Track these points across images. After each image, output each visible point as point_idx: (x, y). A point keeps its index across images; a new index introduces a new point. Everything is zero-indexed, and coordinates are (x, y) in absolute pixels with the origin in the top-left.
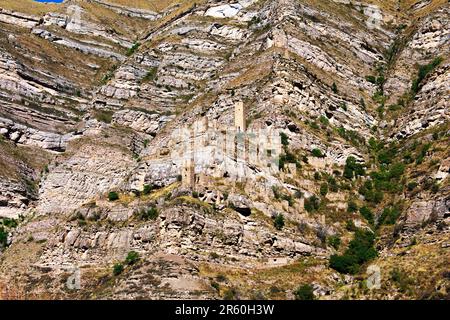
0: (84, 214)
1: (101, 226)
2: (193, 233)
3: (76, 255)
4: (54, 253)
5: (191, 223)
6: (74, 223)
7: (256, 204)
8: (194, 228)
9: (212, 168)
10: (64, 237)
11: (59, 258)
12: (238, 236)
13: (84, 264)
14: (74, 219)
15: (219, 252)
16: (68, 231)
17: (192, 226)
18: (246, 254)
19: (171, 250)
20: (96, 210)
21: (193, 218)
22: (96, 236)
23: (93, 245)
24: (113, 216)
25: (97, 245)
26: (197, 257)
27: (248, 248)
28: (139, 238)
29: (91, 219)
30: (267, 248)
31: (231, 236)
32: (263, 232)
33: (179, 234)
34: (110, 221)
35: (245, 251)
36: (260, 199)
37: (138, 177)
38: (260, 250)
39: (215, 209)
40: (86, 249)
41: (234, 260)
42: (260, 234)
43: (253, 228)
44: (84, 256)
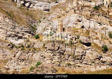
0: (24, 45)
1: (30, 50)
2: (58, 54)
3: (20, 63)
4: (11, 62)
5: (58, 50)
6: (20, 49)
7: (95, 41)
8: (59, 52)
9: (76, 24)
10: (15, 55)
11: (13, 64)
12: (82, 56)
13: (23, 67)
14: (20, 47)
15: (72, 63)
16: (17, 53)
17: (58, 51)
18: (86, 64)
19: (48, 62)
20: (29, 43)
21: (59, 48)
22: (28, 55)
23: (27, 59)
24: (36, 46)
25: (28, 59)
26: (59, 65)
27: (87, 61)
28: (43, 56)
29: (27, 47)
30: (97, 61)
31: (78, 56)
32: (95, 54)
33: (52, 55)
34: (34, 48)
35: (86, 62)
36: (97, 38)
37: (48, 28)
38: (94, 62)
39: (72, 43)
40: (24, 60)
41: (79, 66)
42: (94, 55)
43: (91, 52)
44: (23, 63)
